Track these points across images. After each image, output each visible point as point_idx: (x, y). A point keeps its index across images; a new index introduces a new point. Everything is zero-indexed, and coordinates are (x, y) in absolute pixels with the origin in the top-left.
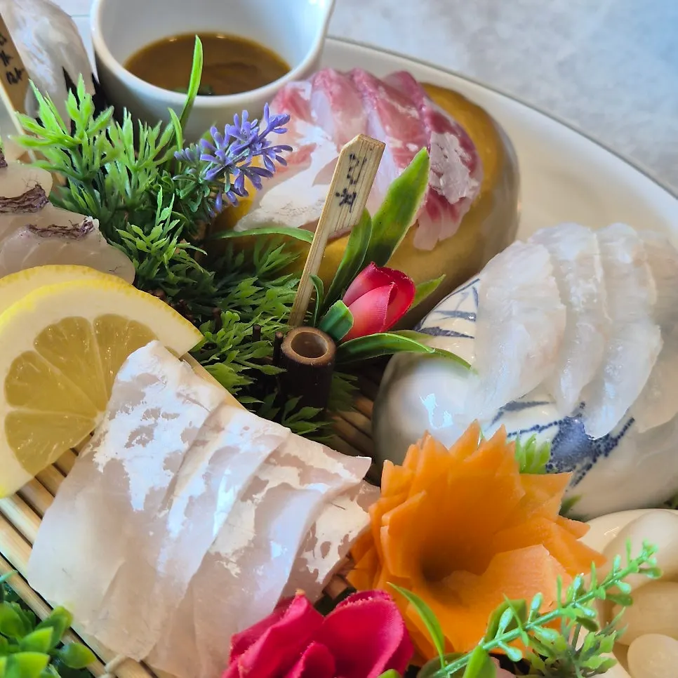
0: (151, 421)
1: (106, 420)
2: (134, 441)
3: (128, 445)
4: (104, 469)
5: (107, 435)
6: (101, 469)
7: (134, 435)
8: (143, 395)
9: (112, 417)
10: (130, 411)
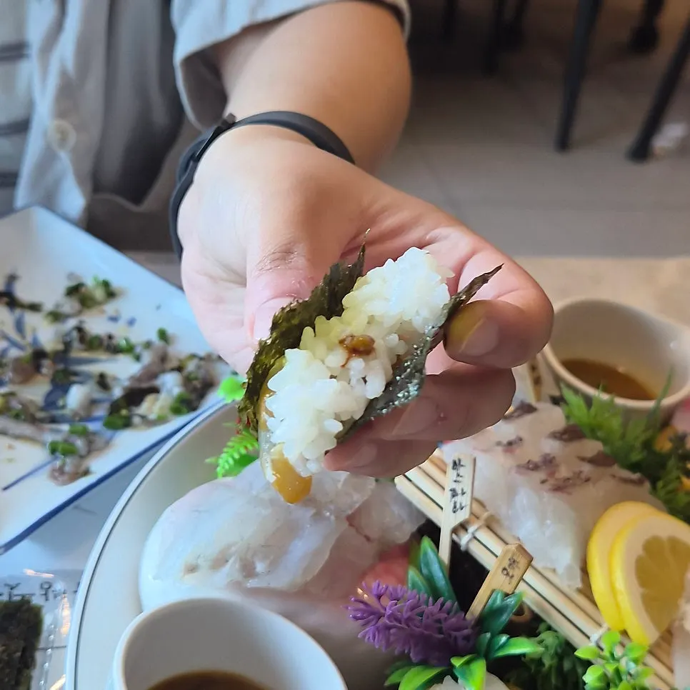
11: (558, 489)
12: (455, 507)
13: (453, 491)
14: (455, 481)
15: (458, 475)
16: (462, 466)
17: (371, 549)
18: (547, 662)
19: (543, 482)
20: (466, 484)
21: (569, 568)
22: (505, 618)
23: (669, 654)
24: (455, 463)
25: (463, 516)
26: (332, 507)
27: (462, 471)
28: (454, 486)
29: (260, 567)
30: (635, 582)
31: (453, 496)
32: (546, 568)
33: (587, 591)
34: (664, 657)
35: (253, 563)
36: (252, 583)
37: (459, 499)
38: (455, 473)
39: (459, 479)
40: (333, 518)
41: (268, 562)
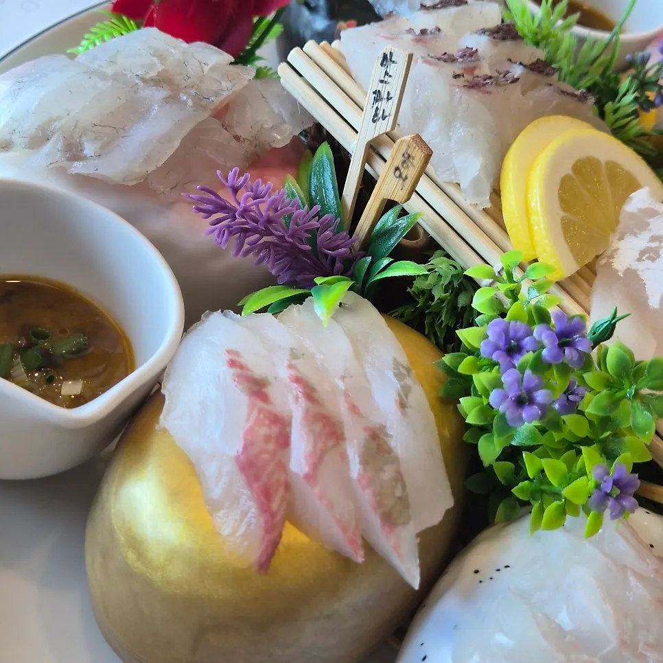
0: (656, 244)
1: (615, 241)
2: (644, 258)
3: (640, 260)
4: (623, 274)
5: (618, 252)
6: (621, 274)
7: (642, 253)
8: (648, 224)
9: (621, 238)
10: (638, 235)
11: (473, 86)
12: (376, 115)
13: (377, 93)
14: (382, 81)
15: (386, 73)
16: (393, 62)
17: (241, 150)
18: (438, 294)
19: (456, 76)
20: (394, 87)
21: (476, 182)
22: (393, 241)
23: (588, 294)
24: (385, 57)
25: (383, 126)
26: (193, 92)
27: (392, 69)
28: (380, 87)
29: (89, 149)
30: (557, 203)
31: (376, 100)
32: (450, 183)
33: (495, 213)
34: (582, 298)
35: (81, 144)
36: (78, 167)
37: (383, 105)
38: (383, 70)
39: (387, 78)
40: (190, 103)
41: (100, 144)
